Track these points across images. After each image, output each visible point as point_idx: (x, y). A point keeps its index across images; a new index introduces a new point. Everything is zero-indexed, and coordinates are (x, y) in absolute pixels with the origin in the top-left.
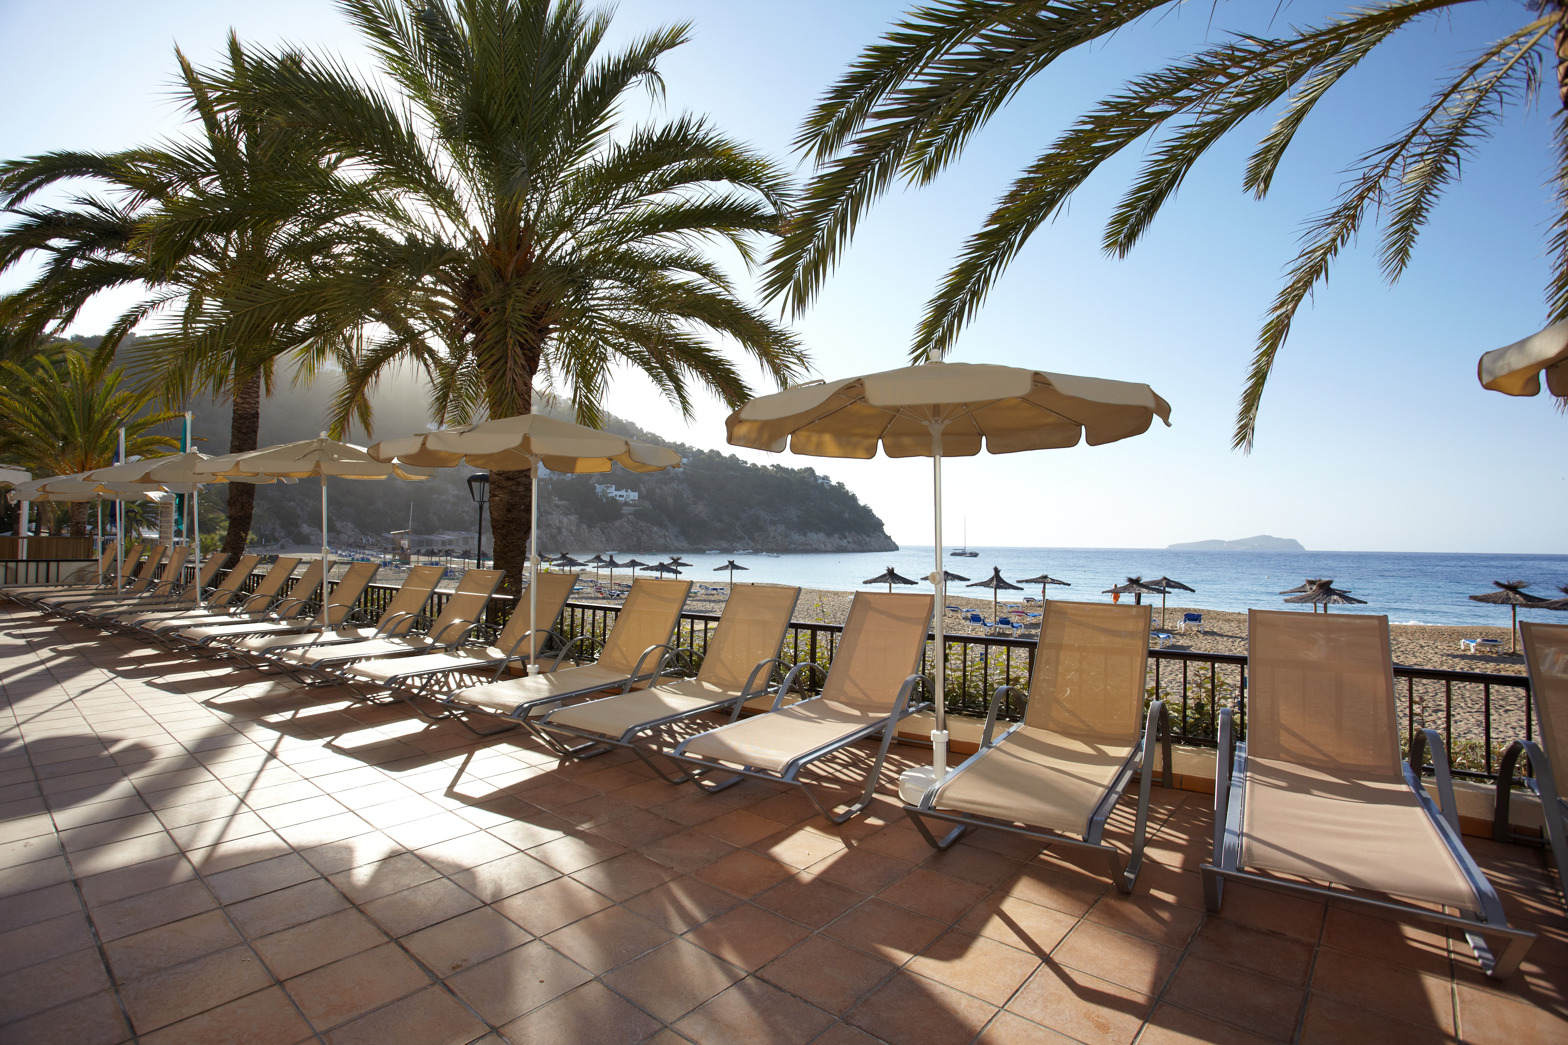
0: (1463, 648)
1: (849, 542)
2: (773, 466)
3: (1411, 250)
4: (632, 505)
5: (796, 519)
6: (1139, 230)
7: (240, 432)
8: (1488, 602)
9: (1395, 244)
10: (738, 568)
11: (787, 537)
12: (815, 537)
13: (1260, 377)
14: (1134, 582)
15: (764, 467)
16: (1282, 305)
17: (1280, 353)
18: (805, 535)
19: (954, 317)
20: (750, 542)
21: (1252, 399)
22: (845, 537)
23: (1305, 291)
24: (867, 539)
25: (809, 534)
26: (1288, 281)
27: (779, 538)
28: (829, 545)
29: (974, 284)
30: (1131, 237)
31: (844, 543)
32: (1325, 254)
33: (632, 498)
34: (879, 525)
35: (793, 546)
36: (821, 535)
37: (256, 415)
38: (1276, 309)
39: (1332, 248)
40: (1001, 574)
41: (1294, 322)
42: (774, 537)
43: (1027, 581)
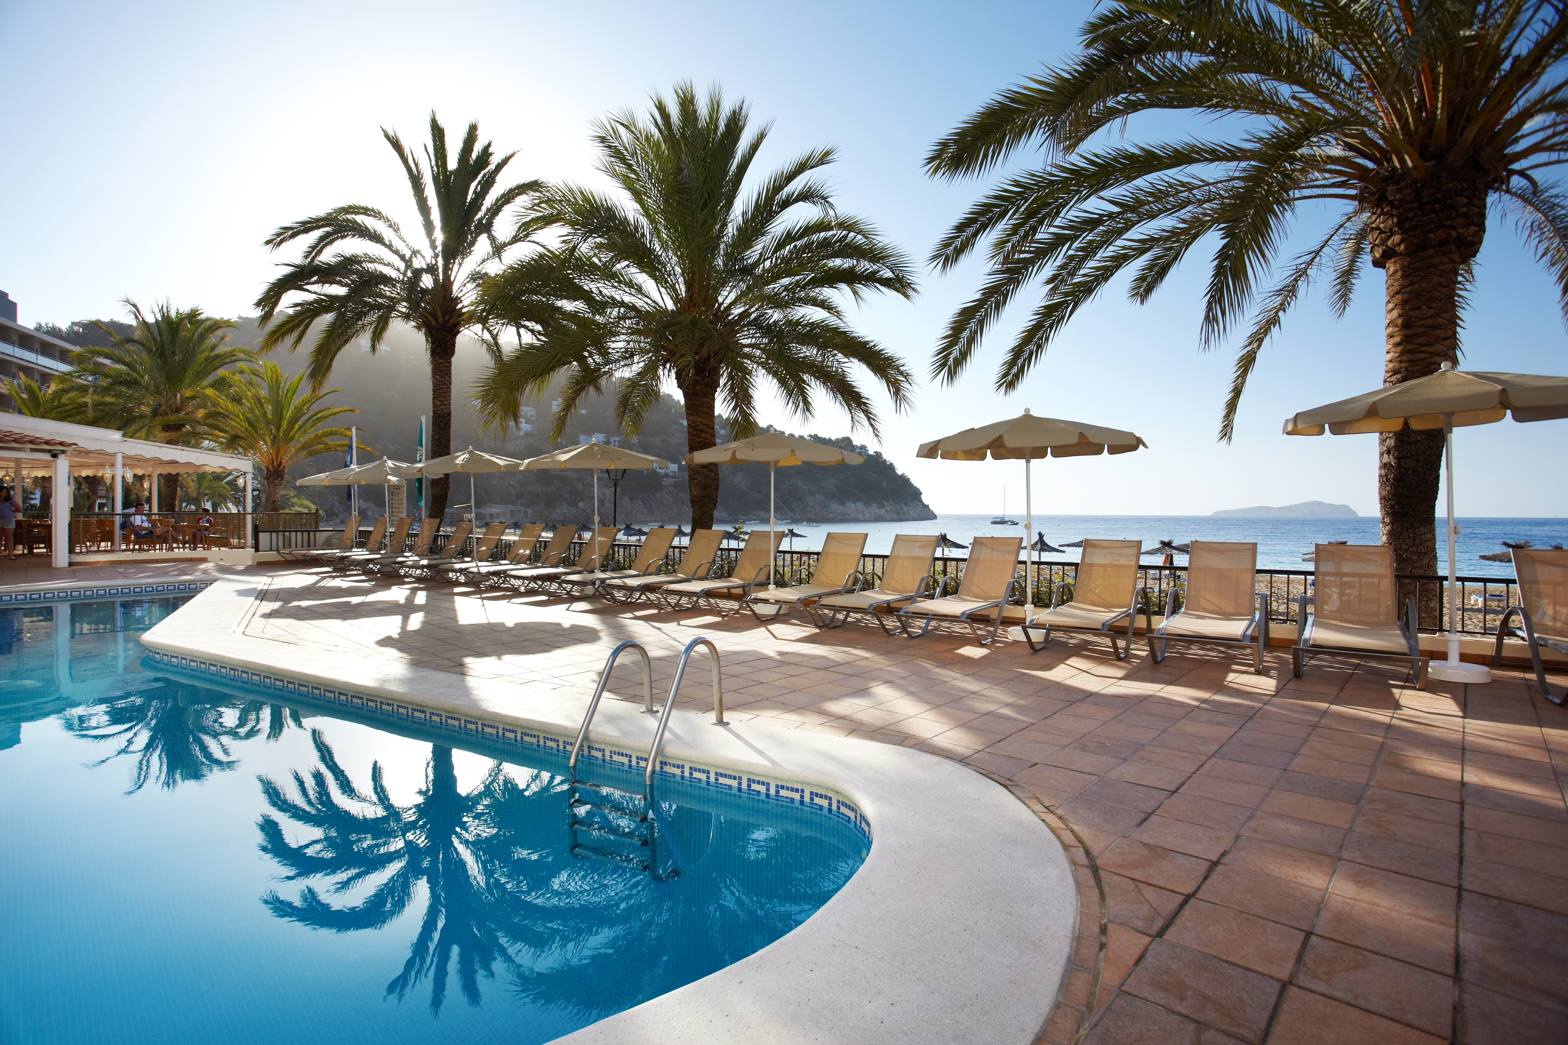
0: (1472, 603)
1: (887, 511)
2: (810, 436)
3: (1351, 296)
4: (672, 477)
5: (834, 489)
6: (1154, 287)
7: (439, 428)
8: (1495, 561)
9: (1339, 291)
10: (797, 535)
11: (825, 506)
12: (853, 506)
13: (1237, 392)
14: (1167, 544)
15: (802, 437)
16: (1250, 344)
17: (1250, 377)
18: (843, 504)
19: (1025, 360)
20: (789, 512)
21: (1232, 407)
22: (884, 507)
23: (1266, 335)
24: (905, 508)
25: (847, 504)
26: (1254, 329)
27: (818, 508)
28: (868, 515)
29: (1039, 339)
30: (1149, 290)
31: (882, 512)
32: (1277, 312)
33: (671, 469)
34: (917, 494)
35: (831, 516)
36: (860, 505)
37: (449, 414)
38: (1246, 347)
39: (1282, 307)
40: (1045, 539)
41: (1259, 355)
42: (812, 507)
43: (1068, 545)
